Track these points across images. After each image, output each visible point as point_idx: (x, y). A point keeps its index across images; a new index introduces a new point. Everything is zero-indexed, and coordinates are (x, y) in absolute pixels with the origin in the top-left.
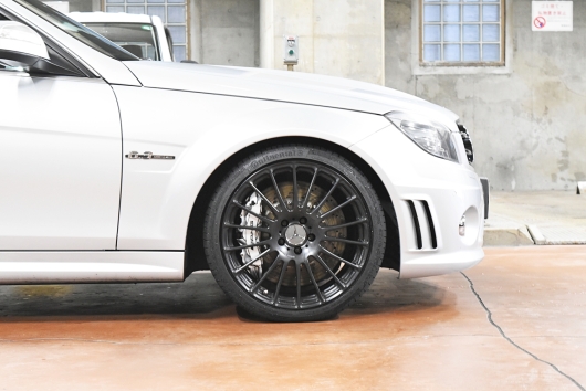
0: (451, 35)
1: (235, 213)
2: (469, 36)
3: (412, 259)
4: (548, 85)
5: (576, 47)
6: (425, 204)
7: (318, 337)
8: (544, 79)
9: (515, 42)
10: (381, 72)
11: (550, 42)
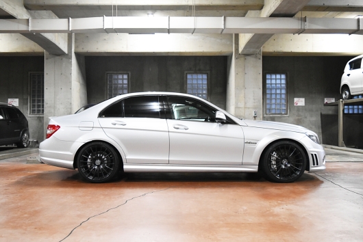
0: (273, 107)
1: (270, 156)
2: (278, 107)
3: (312, 168)
4: (298, 119)
5: (306, 110)
6: (315, 155)
7: (296, 187)
8: (297, 118)
9: (290, 109)
10: (262, 117)
11: (299, 108)
